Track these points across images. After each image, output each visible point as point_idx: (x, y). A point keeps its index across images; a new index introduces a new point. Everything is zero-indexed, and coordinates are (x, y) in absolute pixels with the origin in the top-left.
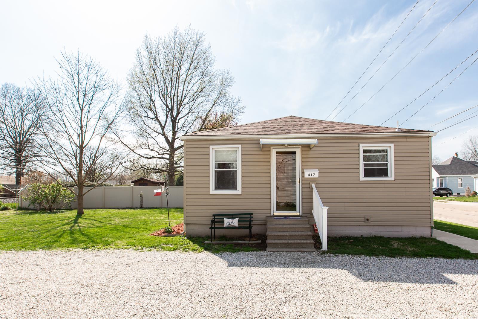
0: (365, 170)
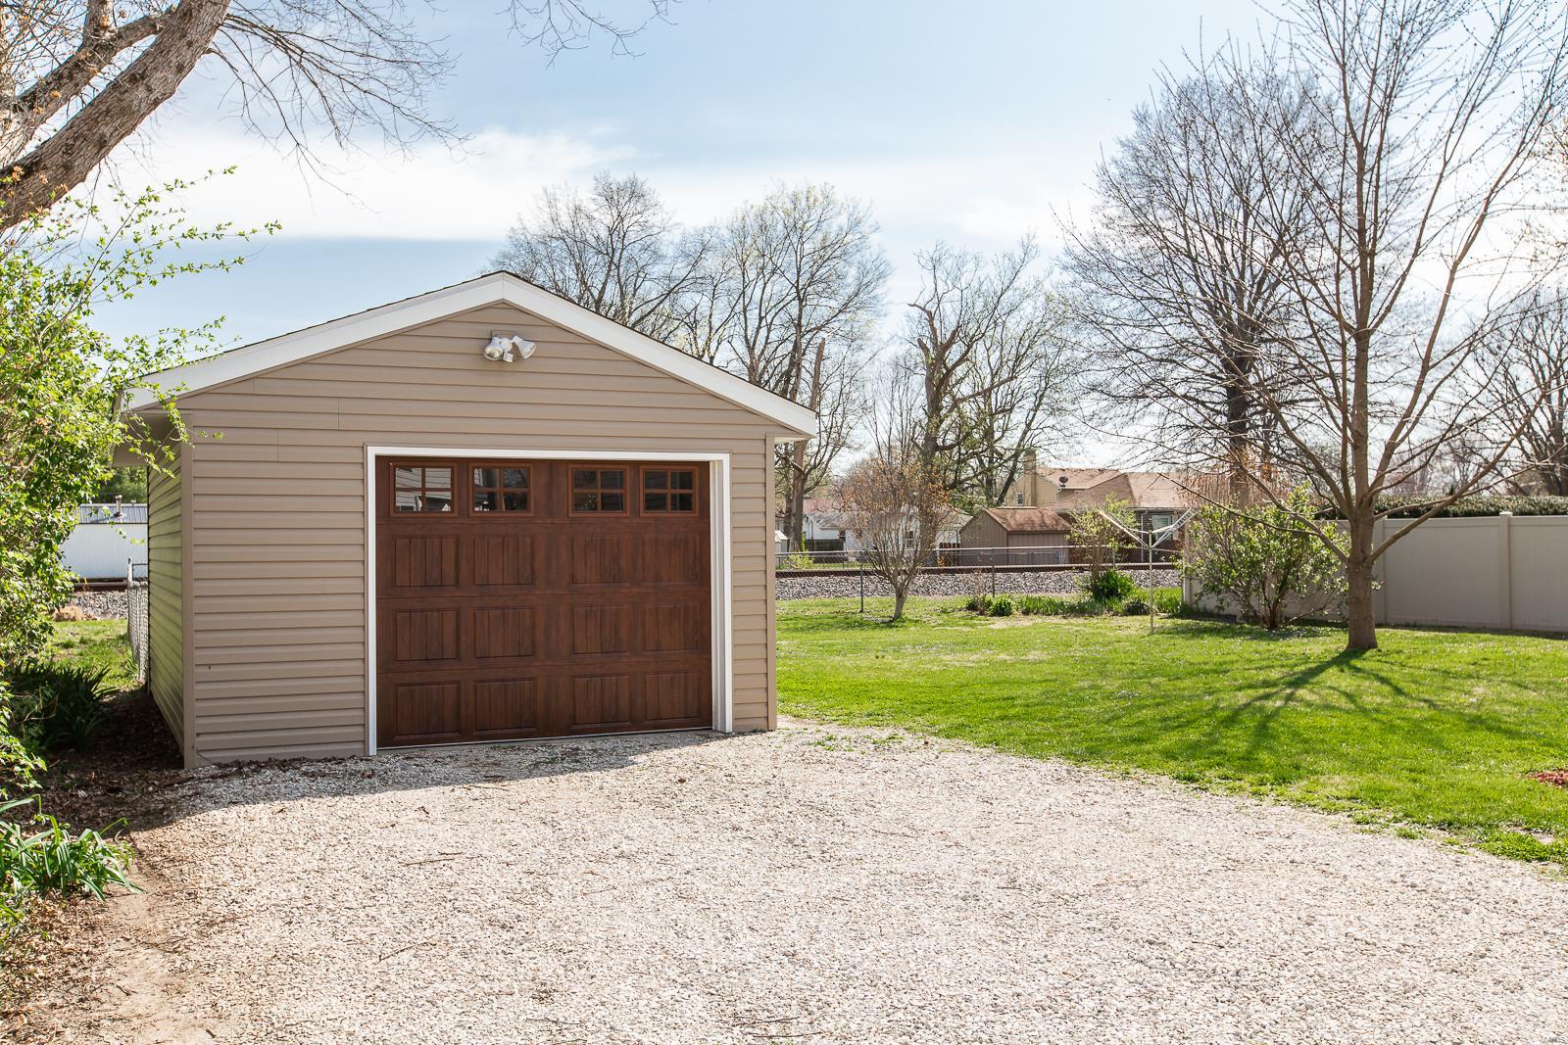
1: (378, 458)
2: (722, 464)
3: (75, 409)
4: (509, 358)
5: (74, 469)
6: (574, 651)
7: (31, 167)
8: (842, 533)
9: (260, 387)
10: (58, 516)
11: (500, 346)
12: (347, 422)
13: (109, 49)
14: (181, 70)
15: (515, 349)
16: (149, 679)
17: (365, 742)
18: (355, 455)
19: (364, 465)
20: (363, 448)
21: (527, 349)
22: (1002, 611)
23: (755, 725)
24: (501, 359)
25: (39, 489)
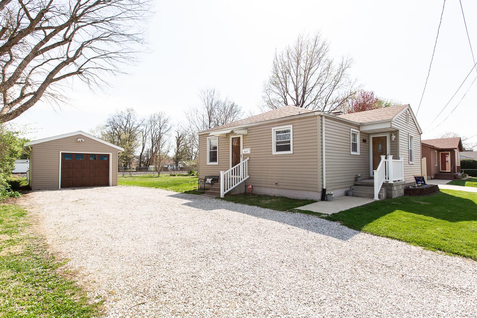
0: (277, 146)
1: (62, 153)
2: (111, 154)
3: (16, 147)
4: (81, 141)
5: (16, 153)
6: (90, 177)
7: (11, 114)
8: (168, 166)
9: (44, 144)
10: (14, 158)
11: (79, 140)
12: (57, 148)
13: (25, 97)
14: (35, 102)
15: (82, 140)
16: (29, 183)
17: (59, 187)
18: (58, 153)
19: (59, 154)
20: (59, 152)
21: (83, 140)
22: (174, 175)
23: (115, 185)
24: (79, 141)
25: (11, 155)
